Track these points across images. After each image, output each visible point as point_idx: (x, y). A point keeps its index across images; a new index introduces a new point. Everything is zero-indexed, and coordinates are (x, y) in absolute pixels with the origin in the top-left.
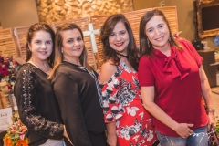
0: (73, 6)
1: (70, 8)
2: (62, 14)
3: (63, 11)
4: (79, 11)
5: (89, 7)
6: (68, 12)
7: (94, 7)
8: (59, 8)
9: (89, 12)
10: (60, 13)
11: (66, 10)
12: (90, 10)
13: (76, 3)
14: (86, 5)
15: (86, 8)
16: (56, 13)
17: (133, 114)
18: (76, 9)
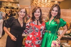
0: (40, 3)
1: (39, 3)
2: (36, 5)
3: (37, 4)
4: (42, 5)
5: (45, 4)
6: (38, 4)
7: (47, 5)
8: (36, 2)
9: (45, 6)
10: (36, 4)
11: (38, 3)
12: (45, 5)
13: (41, 2)
14: (44, 3)
15: (44, 4)
16: (34, 4)
17: (31, 37)
18: (41, 4)
